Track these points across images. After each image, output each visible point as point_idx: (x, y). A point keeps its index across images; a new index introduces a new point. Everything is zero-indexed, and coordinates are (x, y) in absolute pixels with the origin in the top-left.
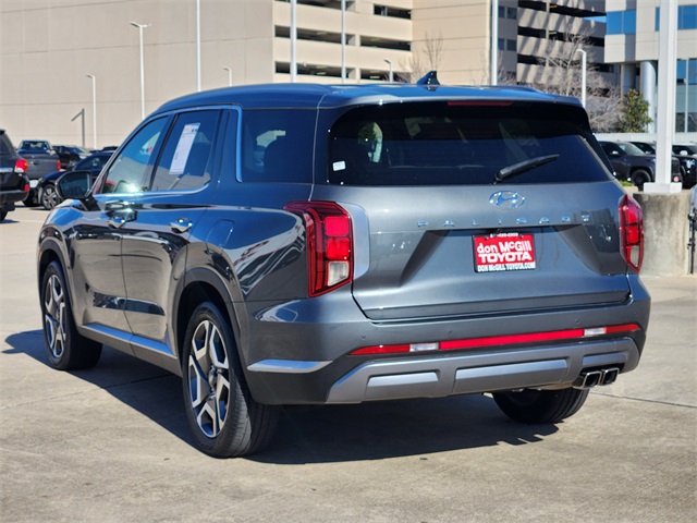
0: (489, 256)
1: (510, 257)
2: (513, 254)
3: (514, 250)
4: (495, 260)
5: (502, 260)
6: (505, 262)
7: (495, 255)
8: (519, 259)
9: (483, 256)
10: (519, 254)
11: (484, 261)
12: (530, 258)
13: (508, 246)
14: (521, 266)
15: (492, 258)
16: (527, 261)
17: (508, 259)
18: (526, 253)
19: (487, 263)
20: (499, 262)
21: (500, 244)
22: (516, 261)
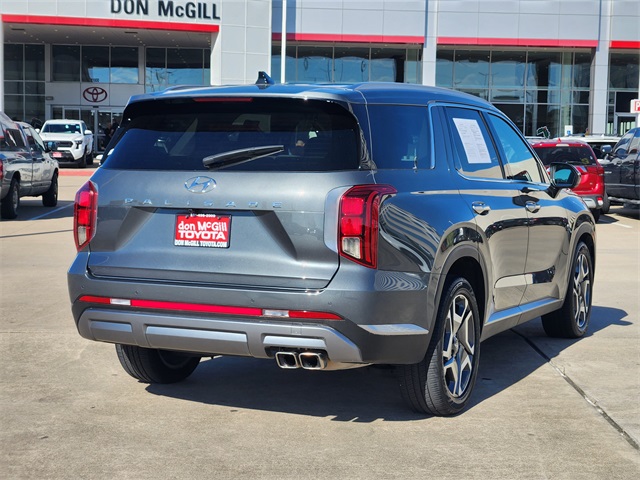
0: (187, 233)
1: (206, 235)
2: (209, 233)
3: (210, 230)
4: (192, 237)
5: (198, 237)
6: (200, 239)
7: (193, 233)
8: (214, 238)
9: (182, 232)
10: (214, 233)
11: (182, 236)
12: (223, 237)
13: (206, 225)
14: (214, 244)
15: (190, 234)
16: (221, 240)
17: (203, 237)
18: (221, 233)
19: (185, 239)
20: (195, 239)
21: (199, 223)
22: (211, 239)
